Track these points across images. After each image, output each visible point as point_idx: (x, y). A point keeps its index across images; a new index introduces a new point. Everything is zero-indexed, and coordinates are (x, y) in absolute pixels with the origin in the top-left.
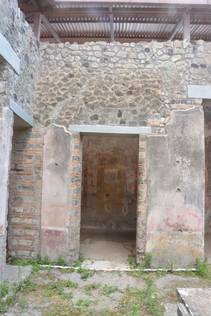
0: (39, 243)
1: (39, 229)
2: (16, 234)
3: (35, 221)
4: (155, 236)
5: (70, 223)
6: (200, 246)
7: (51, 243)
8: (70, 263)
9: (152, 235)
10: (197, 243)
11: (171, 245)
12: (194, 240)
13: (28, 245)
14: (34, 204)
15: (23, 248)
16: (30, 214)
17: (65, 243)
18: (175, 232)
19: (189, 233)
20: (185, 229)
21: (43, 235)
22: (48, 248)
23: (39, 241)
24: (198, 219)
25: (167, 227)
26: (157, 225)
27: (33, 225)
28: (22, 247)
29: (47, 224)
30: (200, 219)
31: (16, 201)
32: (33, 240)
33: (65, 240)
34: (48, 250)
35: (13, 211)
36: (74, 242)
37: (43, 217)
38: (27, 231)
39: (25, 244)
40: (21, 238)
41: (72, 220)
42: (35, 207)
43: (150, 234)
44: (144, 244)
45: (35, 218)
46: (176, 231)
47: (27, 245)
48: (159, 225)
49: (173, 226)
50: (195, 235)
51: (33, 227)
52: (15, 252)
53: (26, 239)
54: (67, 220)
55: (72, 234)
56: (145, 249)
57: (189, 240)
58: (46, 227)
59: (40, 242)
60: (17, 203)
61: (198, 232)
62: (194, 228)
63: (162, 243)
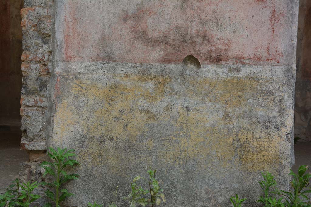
4: (89, 82)
6: (277, 128)
9: (77, 76)
10: (261, 112)
11: (152, 121)
12: (251, 101)
18: (172, 66)
19: (230, 70)
20: (214, 55)
24: (267, 13)
25: (139, 45)
26: (96, 37)
30: (277, 10)
43: (67, 75)
44: (48, 114)
46: (176, 62)
48: (103, 38)
49: (163, 41)
50: (252, 78)
56: (48, 138)
57: (226, 102)
61: (268, 67)
62: (249, 52)
63: (115, 113)
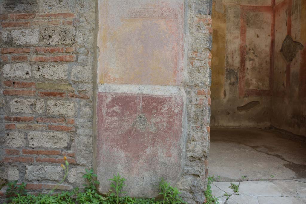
0: (91, 142)
1: (89, 94)
2: (17, 113)
3: (76, 69)
5: (191, 73)
7: (129, 138)
8: (191, 196)
13: (58, 146)
14: (71, 15)
15: (41, 157)
16: (60, 47)
17: (177, 135)
21: (104, 114)
22: (123, 153)
23: (91, 133)
27: (70, 84)
28: (38, 153)
29: (117, 76)
31: (17, 9)
32: (72, 132)
33: (175, 127)
34: (123, 160)
35: (6, 43)
36: (203, 132)
37: (102, 55)
38: (51, 102)
39: (48, 144)
40: (33, 125)
41: (197, 63)
42: (77, 24)
45: (77, 61)
47: (54, 146)
51: (70, 88)
52: (20, 170)
53: (50, 128)
54: (183, 62)
55: (197, 106)
58: (114, 87)
59: (95, 138)
60: (20, 17)
